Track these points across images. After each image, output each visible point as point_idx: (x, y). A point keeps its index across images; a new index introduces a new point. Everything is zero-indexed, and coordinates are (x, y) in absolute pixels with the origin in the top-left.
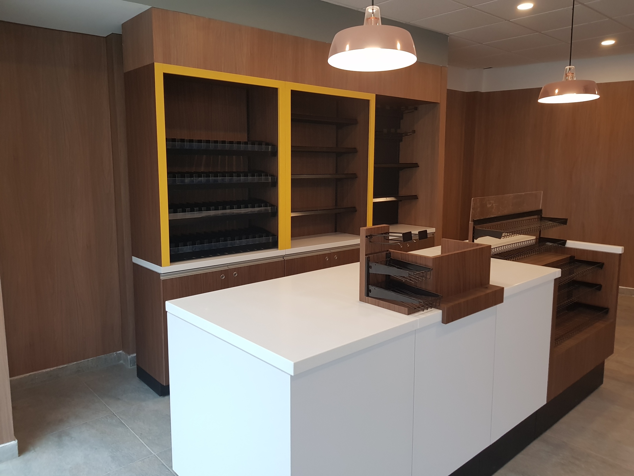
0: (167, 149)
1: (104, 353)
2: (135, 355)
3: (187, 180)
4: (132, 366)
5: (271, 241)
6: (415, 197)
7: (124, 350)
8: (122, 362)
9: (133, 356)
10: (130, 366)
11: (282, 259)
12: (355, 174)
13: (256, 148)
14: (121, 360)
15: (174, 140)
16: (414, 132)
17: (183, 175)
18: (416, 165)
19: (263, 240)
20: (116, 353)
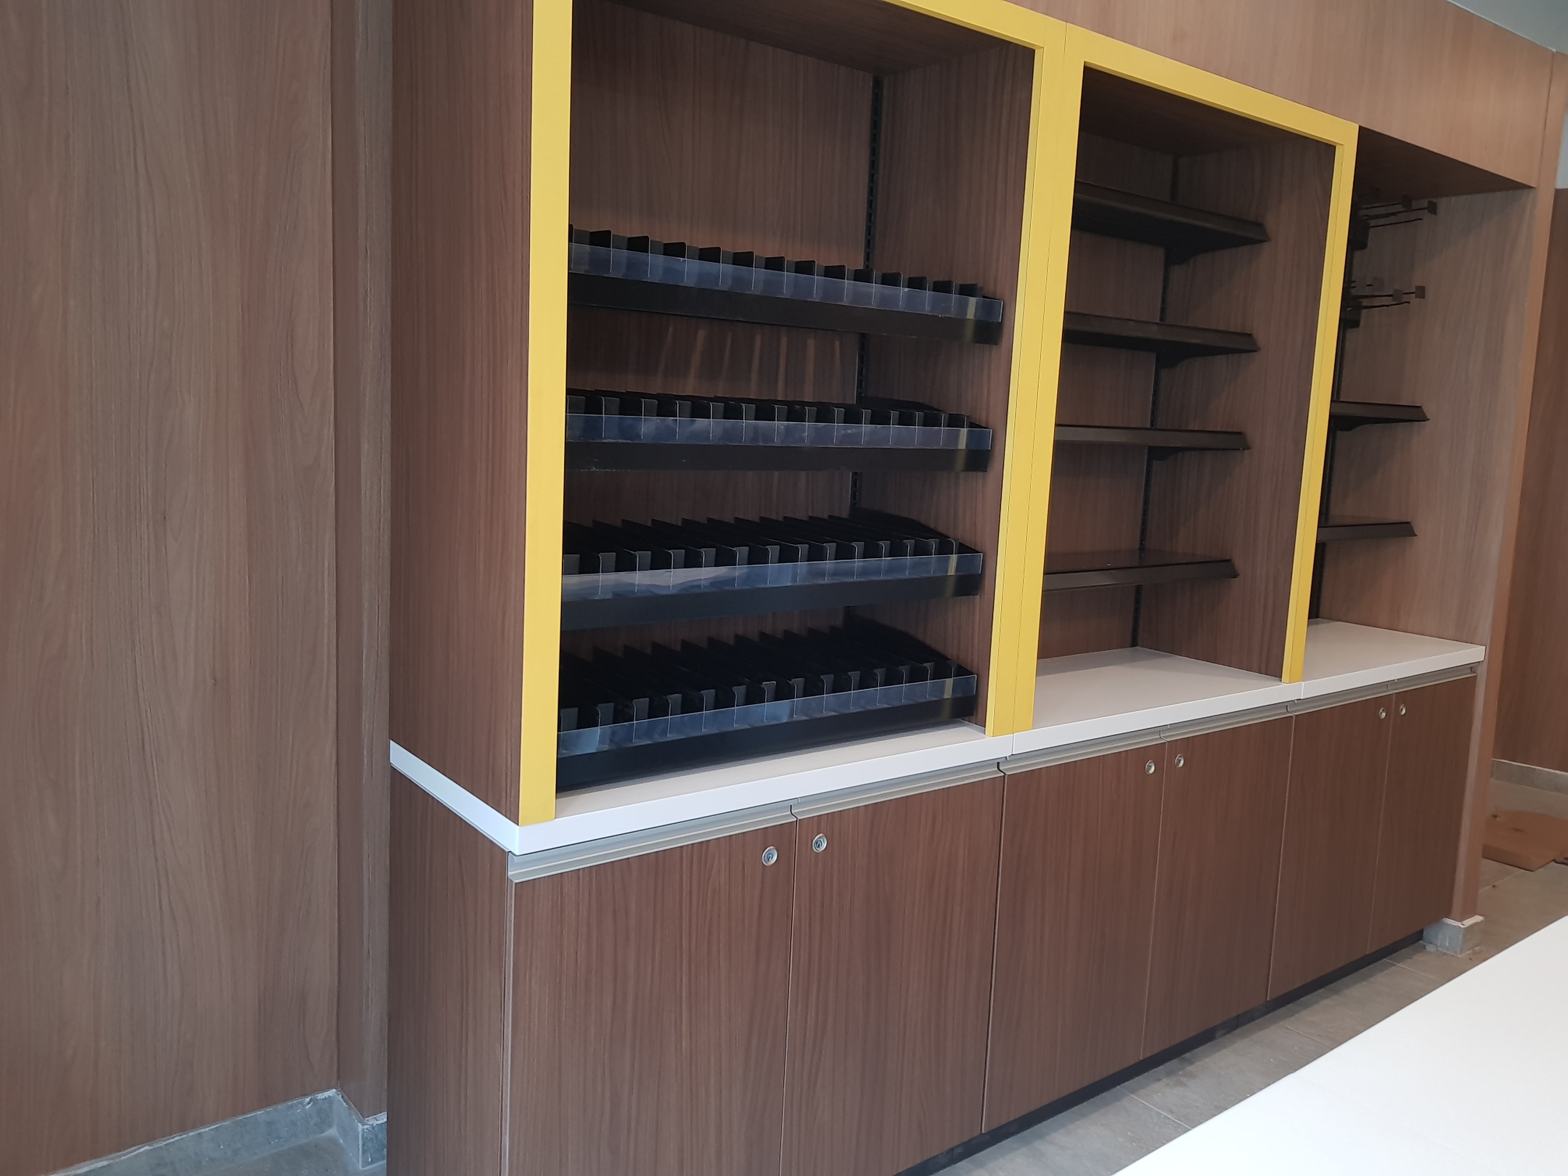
0: (571, 277)
1: (266, 1100)
2: (383, 1118)
3: (649, 426)
4: (372, 1162)
5: (946, 696)
6: (1404, 529)
7: (342, 1088)
8: (332, 1132)
9: (376, 1123)
10: (363, 1162)
11: (992, 773)
12: (1240, 433)
13: (926, 301)
14: (330, 1126)
15: (601, 239)
16: (1421, 292)
17: (630, 404)
18: (1414, 415)
19: (924, 690)
20: (311, 1100)
